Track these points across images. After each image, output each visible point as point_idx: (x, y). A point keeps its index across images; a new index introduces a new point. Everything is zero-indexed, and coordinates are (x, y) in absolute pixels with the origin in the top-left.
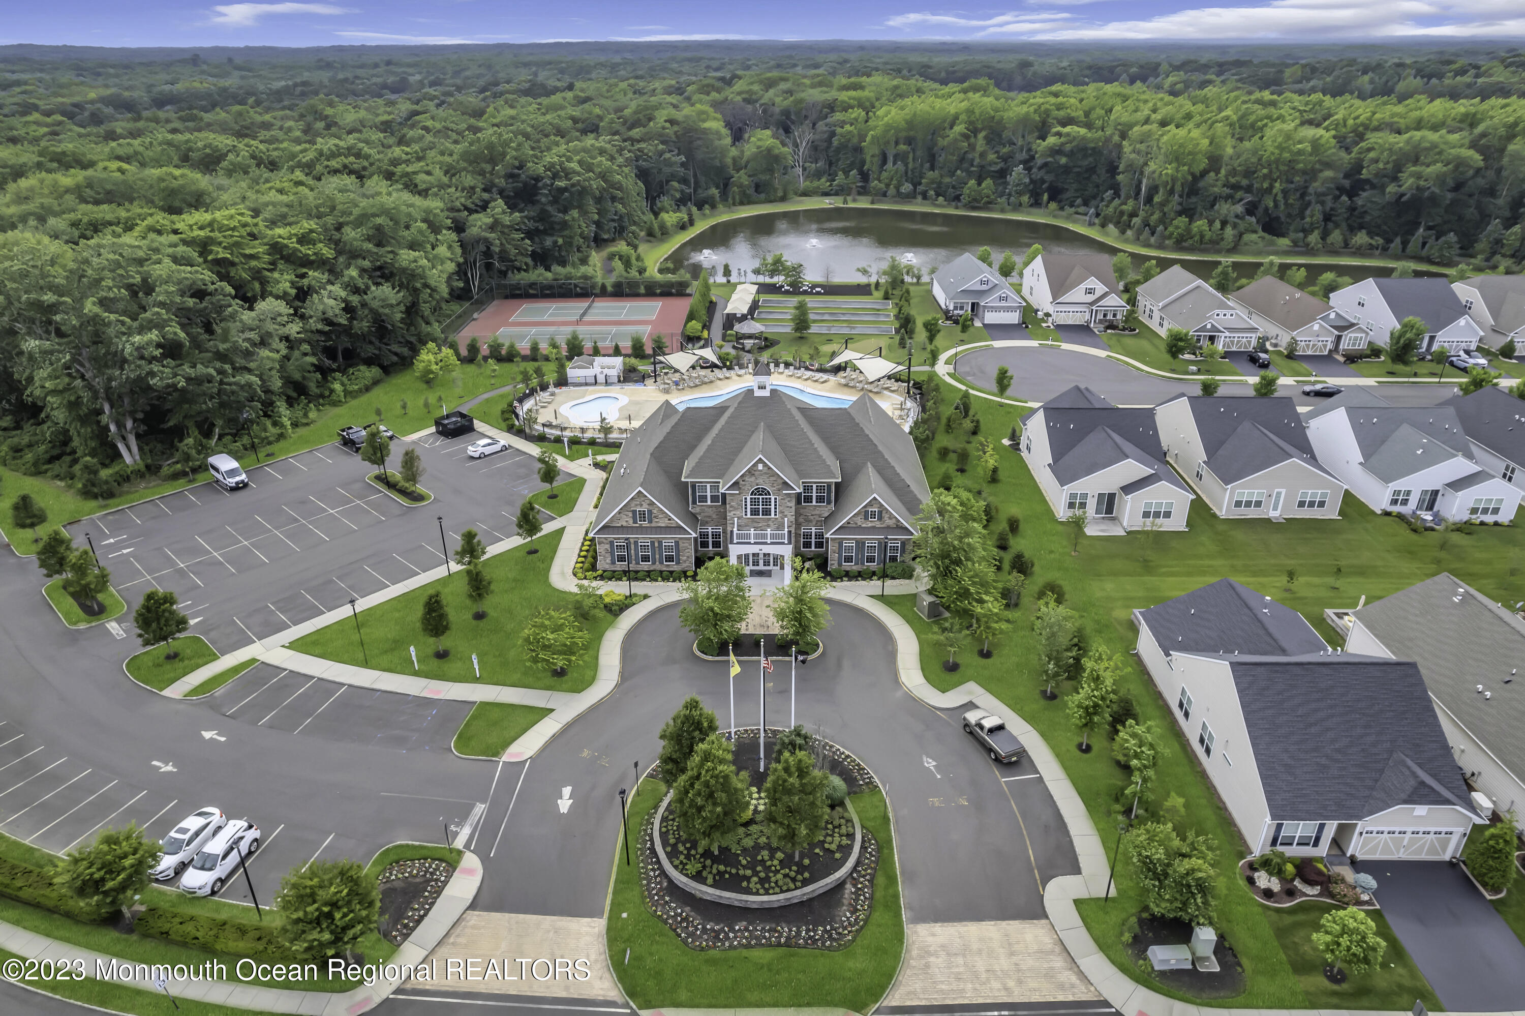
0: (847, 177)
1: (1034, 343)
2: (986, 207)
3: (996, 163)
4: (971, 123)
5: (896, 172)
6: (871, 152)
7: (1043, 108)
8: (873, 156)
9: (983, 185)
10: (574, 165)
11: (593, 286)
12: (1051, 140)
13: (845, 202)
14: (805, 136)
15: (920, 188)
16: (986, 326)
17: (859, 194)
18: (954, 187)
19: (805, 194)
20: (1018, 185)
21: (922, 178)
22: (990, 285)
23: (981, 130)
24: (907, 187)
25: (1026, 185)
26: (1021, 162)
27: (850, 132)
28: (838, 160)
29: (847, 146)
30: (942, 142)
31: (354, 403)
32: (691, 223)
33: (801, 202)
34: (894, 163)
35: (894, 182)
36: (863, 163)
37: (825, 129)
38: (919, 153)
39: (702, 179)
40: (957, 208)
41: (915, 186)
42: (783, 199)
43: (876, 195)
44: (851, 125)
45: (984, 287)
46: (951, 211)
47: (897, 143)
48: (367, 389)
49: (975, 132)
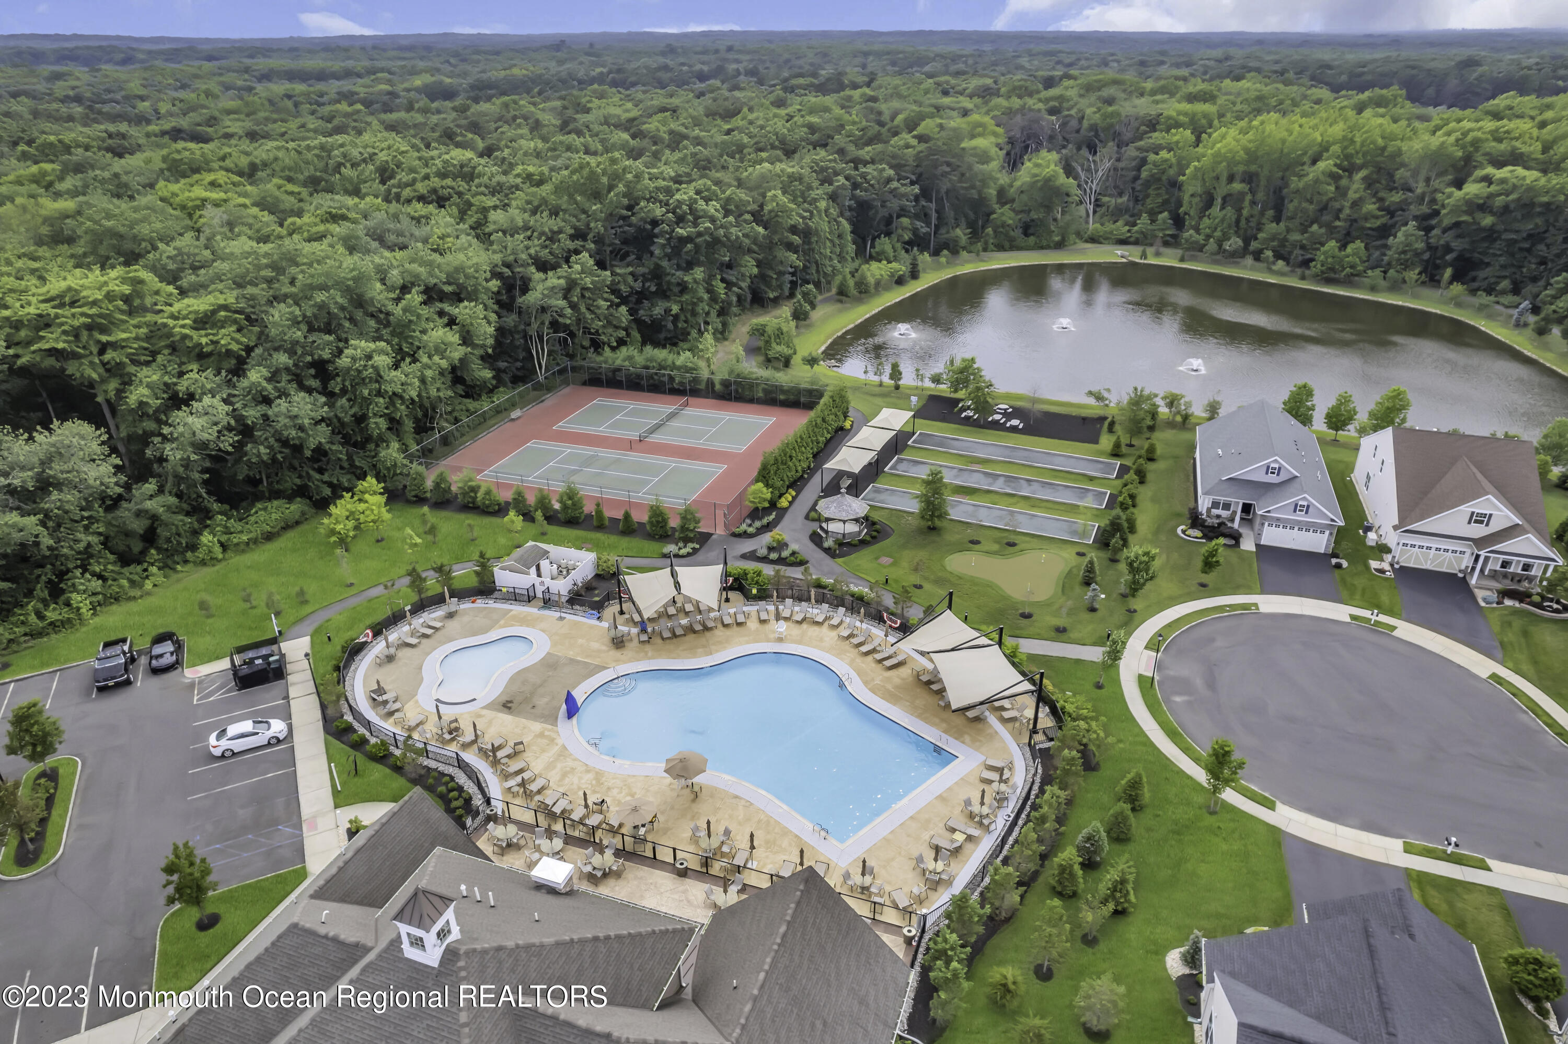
0: (1153, 221)
1: (1340, 612)
2: (1348, 282)
3: (1377, 217)
4: (1347, 157)
5: (1223, 220)
6: (1191, 188)
7: (1469, 138)
8: (1192, 195)
9: (1349, 250)
10: (713, 208)
11: (696, 380)
12: (1472, 189)
13: (1144, 255)
14: (1104, 162)
15: (1254, 245)
16: (1263, 550)
17: (1166, 244)
18: (1303, 247)
19: (1093, 240)
20: (1404, 252)
21: (1259, 230)
22: (1283, 477)
23: (1361, 168)
24: (1234, 243)
25: (1417, 254)
26: (1416, 218)
27: (1166, 160)
28: (1147, 196)
29: (1159, 179)
30: (1295, 183)
31: (237, 560)
32: (914, 274)
33: (1082, 252)
34: (1222, 208)
35: (1218, 234)
36: (1179, 204)
37: (1137, 153)
38: (1260, 196)
39: (949, 213)
40: (1303, 278)
41: (1247, 241)
42: (1060, 246)
43: (1188, 249)
44: (1170, 150)
45: (1272, 479)
46: (1294, 282)
47: (1231, 179)
48: (269, 537)
49: (1350, 170)
